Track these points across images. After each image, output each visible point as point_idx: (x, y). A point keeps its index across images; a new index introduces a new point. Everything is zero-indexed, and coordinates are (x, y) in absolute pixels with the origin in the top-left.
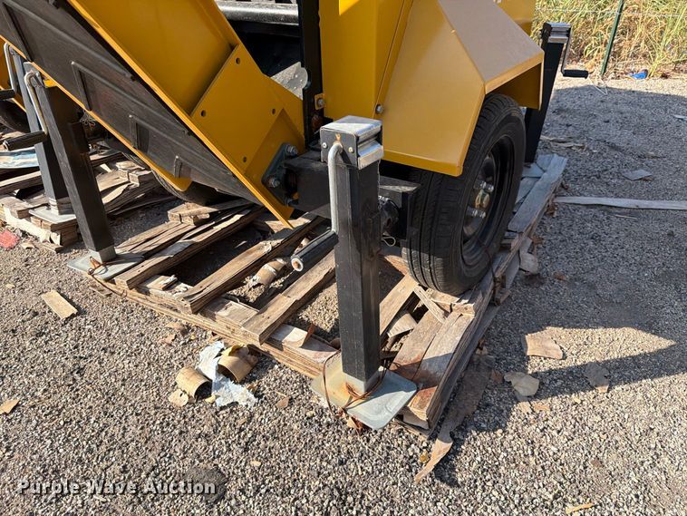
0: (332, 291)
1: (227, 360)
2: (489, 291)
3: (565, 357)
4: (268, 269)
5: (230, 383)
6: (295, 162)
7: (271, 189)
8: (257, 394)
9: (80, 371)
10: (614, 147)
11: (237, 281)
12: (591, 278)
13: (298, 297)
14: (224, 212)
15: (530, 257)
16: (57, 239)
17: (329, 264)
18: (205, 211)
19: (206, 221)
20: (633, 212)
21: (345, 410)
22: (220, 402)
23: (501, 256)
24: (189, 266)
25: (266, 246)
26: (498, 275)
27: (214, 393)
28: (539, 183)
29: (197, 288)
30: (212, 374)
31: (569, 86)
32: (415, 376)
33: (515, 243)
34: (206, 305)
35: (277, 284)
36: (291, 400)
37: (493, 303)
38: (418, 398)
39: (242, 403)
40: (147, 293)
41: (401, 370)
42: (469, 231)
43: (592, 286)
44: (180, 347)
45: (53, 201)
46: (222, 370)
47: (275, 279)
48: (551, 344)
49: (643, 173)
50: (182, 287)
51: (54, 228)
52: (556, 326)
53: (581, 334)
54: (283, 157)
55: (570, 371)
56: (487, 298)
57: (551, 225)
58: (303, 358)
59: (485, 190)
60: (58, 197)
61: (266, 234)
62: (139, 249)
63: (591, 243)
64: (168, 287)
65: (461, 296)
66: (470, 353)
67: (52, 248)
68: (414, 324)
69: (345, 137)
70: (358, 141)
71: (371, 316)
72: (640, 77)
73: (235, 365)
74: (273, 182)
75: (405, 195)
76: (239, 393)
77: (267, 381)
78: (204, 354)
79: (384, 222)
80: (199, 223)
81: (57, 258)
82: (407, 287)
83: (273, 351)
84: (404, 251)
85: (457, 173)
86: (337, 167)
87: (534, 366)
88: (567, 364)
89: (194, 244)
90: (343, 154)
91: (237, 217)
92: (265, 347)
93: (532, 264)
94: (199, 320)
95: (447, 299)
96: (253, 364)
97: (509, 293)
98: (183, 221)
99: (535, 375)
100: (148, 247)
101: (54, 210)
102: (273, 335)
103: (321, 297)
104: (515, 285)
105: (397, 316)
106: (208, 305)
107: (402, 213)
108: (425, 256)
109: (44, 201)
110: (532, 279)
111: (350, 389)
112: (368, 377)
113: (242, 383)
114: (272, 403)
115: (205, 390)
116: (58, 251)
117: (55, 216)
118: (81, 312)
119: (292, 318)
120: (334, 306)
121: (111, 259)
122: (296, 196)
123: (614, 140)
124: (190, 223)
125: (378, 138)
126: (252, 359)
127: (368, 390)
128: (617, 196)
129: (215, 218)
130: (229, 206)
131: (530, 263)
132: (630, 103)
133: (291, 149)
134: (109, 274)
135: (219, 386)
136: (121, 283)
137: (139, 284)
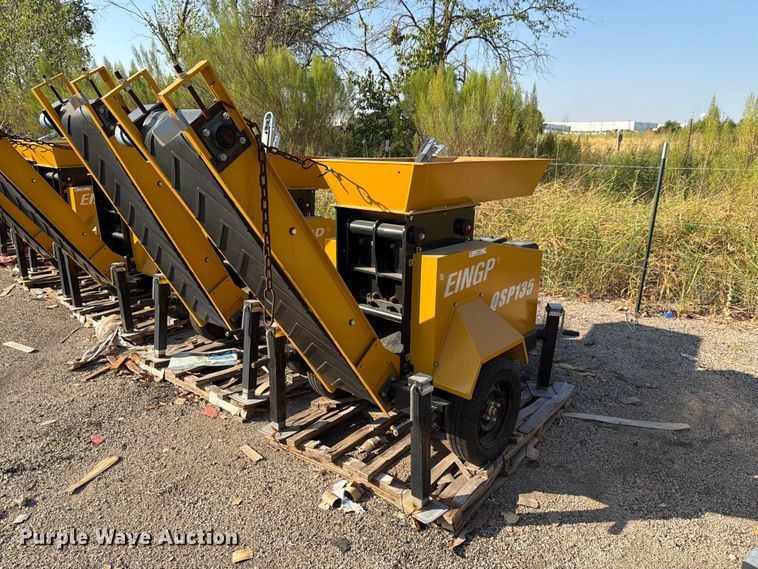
0: (408, 460)
1: (349, 489)
2: (500, 465)
3: (539, 507)
4: (370, 442)
5: (351, 502)
6: (395, 385)
7: (382, 398)
8: (364, 508)
9: (270, 488)
10: (620, 378)
11: (352, 448)
12: (570, 466)
13: (389, 458)
14: (343, 405)
15: (535, 450)
16: (244, 415)
17: (407, 441)
18: (334, 403)
19: (334, 409)
20: (616, 427)
21: (411, 515)
22: (346, 510)
23: (509, 447)
24: (327, 435)
25: (371, 428)
26: (507, 457)
27: (342, 506)
28: (549, 402)
29: (333, 448)
30: (341, 496)
31: (606, 321)
32: (449, 504)
33: (521, 439)
34: (338, 458)
35: (375, 452)
36: (383, 514)
37: (502, 474)
38: (448, 513)
39: (357, 512)
40: (303, 450)
41: (442, 500)
42: (486, 428)
43: (569, 471)
44: (321, 481)
45: (245, 391)
46: (347, 494)
47: (374, 449)
48: (533, 500)
49: (635, 399)
50: (324, 447)
51: (246, 408)
52: (539, 491)
53: (552, 497)
54: (389, 381)
55: (540, 515)
56: (497, 470)
57: (555, 430)
58: (390, 492)
59: (495, 406)
60: (250, 388)
61: (369, 420)
62: (296, 424)
63: (578, 445)
64: (317, 447)
65: (481, 466)
66: (483, 500)
67: (240, 420)
68: (453, 480)
69: (417, 383)
70: (422, 385)
71: (426, 475)
72: (669, 316)
73: (354, 491)
74: (383, 394)
75: (444, 406)
76: (356, 507)
77: (370, 503)
78: (335, 486)
79: (434, 418)
80: (330, 410)
81: (244, 426)
82: (452, 458)
83: (374, 487)
84: (448, 435)
85: (469, 398)
86: (414, 394)
87: (521, 510)
88: (539, 511)
89: (328, 423)
90: (416, 389)
91: (352, 408)
92: (369, 485)
93: (534, 454)
94: (333, 467)
95: (473, 467)
96: (362, 494)
97: (514, 469)
98: (320, 409)
99: (519, 514)
100: (302, 423)
101: (245, 396)
102: (374, 478)
103: (401, 463)
104: (520, 466)
105: (444, 474)
106: (339, 459)
107: (443, 414)
108: (458, 439)
109: (237, 390)
110: (532, 463)
111: (415, 506)
112: (424, 498)
113: (357, 502)
114: (372, 513)
115: (338, 503)
116: (244, 422)
117: (244, 399)
118: (264, 459)
119: (385, 469)
120: (408, 468)
121: (283, 429)
122: (393, 401)
123: (624, 372)
124: (325, 410)
125: (431, 383)
126: (362, 490)
127: (423, 506)
128: (610, 415)
129: (339, 407)
130: (348, 400)
131: (533, 453)
132: (649, 341)
133: (393, 379)
134: (283, 437)
135: (345, 502)
136: (291, 442)
137: (300, 445)
